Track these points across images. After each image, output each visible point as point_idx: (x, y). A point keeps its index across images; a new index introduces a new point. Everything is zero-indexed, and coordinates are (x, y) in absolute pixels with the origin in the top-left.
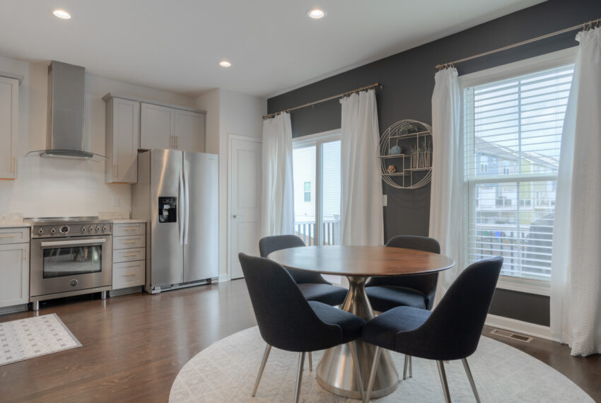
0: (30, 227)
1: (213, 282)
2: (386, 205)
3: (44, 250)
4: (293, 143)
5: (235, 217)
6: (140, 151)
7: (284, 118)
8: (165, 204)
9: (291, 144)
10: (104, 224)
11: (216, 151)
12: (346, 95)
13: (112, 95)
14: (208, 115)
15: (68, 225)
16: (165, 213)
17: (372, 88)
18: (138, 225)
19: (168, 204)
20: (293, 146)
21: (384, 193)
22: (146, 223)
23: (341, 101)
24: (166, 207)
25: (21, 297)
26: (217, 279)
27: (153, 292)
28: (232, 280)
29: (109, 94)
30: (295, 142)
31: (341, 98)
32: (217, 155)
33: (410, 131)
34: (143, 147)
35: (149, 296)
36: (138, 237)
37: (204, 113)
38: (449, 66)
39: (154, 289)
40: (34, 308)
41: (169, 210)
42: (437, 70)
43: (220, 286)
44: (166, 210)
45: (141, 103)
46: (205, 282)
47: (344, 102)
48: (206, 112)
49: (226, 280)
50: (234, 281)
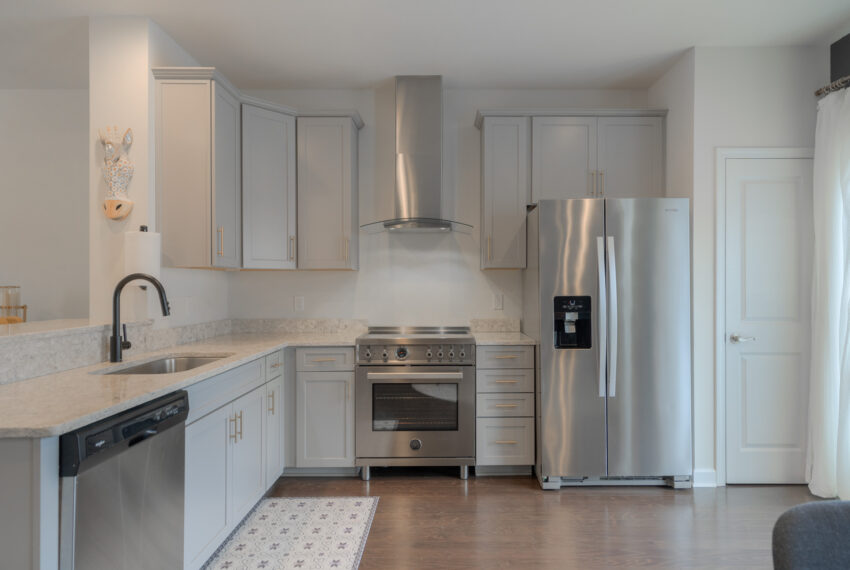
0: (354, 347)
1: (677, 485)
3: (374, 385)
5: (734, 339)
6: (531, 207)
8: (570, 311)
10: (462, 346)
11: (686, 192)
14: (669, 117)
15: (407, 346)
16: (570, 329)
18: (520, 349)
19: (573, 310)
22: (535, 346)
24: (570, 316)
25: (345, 456)
26: (690, 479)
27: (545, 486)
28: (729, 485)
32: (687, 200)
34: (535, 200)
36: (520, 372)
37: (662, 115)
39: (547, 481)
40: (364, 477)
41: (576, 323)
43: (697, 496)
44: (570, 322)
45: (531, 117)
46: (661, 482)
48: (667, 111)
49: (713, 485)
50: (732, 490)
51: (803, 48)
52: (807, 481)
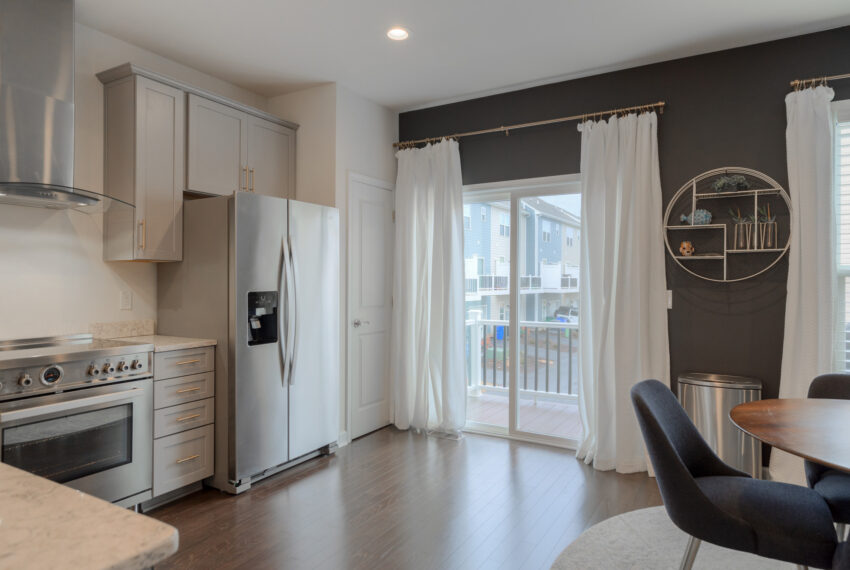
1: (331, 451)
2: (670, 307)
3: (4, 430)
4: (464, 194)
5: (357, 324)
6: (189, 195)
7: (447, 150)
8: (260, 306)
9: (461, 196)
12: (591, 118)
13: (135, 69)
14: (300, 132)
15: (60, 364)
16: (256, 325)
17: (651, 110)
18: (200, 351)
19: (263, 306)
20: (464, 198)
21: (668, 288)
22: (215, 346)
23: (580, 127)
24: (260, 312)
26: (336, 444)
27: (239, 490)
28: (353, 440)
29: (128, 65)
30: (469, 193)
31: (580, 121)
32: (338, 211)
33: (740, 187)
34: (194, 187)
35: (231, 500)
36: (201, 377)
37: (293, 127)
38: (817, 84)
39: (238, 484)
41: (262, 319)
42: (792, 89)
44: (256, 317)
45: (187, 93)
46: (317, 454)
47: (587, 129)
48: (298, 126)
49: (346, 444)
50: (356, 443)
51: (388, 110)
52: (392, 422)
